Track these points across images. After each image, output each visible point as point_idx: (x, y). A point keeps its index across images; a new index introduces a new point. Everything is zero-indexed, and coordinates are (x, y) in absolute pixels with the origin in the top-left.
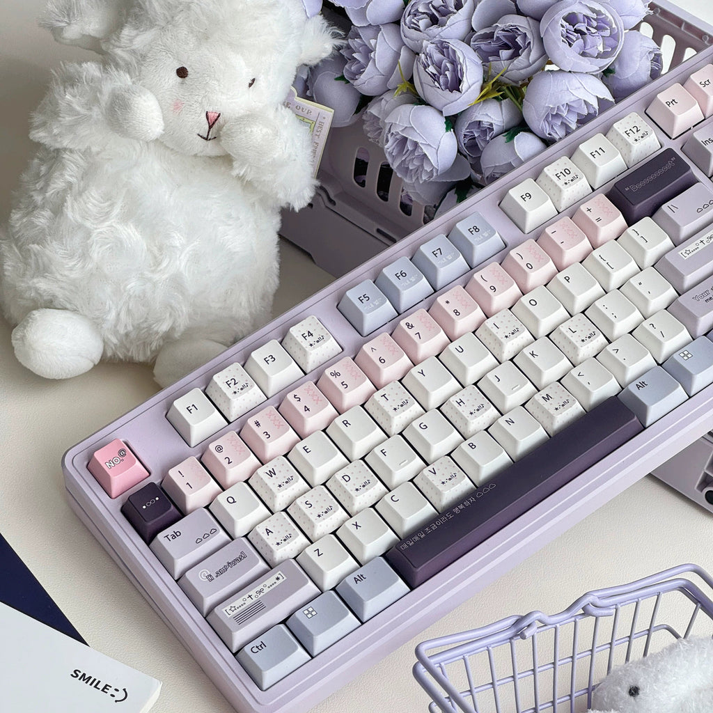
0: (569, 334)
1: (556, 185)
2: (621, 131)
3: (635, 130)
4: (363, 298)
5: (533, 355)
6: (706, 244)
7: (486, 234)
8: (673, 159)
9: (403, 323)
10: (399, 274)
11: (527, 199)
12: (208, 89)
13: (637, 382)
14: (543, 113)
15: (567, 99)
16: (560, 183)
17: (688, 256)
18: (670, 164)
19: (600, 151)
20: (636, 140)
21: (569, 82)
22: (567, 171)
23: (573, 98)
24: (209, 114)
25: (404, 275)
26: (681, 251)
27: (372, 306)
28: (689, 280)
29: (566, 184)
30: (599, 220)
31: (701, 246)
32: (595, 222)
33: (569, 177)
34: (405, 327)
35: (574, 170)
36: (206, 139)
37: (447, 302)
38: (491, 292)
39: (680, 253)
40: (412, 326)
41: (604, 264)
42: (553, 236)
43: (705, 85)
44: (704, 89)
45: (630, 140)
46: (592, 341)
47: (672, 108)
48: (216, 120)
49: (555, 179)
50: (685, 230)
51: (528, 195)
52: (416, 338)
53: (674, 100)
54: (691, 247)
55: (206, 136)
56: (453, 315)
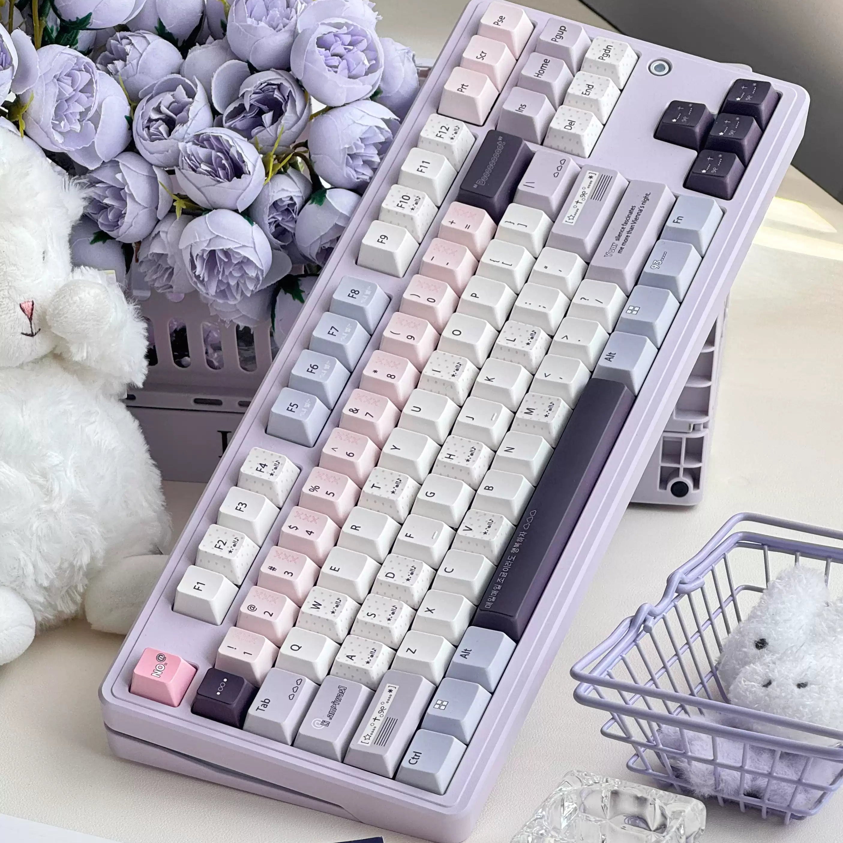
0: (511, 345)
1: (404, 215)
2: (432, 137)
3: (444, 130)
4: (290, 408)
5: (489, 380)
6: (584, 202)
7: (368, 292)
8: (500, 138)
9: (346, 411)
10: (310, 369)
11: (384, 241)
12: (10, 278)
13: (604, 356)
14: (341, 157)
15: (358, 132)
16: (406, 211)
17: (574, 221)
18: (500, 145)
19: (425, 164)
20: (452, 138)
21: (350, 114)
22: (406, 198)
23: (364, 129)
24: (23, 306)
25: (315, 367)
26: (564, 219)
27: (305, 410)
28: (589, 242)
29: (413, 209)
30: (468, 227)
31: (580, 206)
32: (466, 230)
33: (411, 202)
34: (351, 414)
35: (412, 193)
36: (32, 335)
37: (375, 371)
38: (411, 341)
39: (564, 222)
40: (357, 410)
41: (500, 265)
42: (434, 262)
43: (482, 57)
44: (484, 61)
45: (446, 140)
46: (536, 340)
47: (466, 92)
48: (32, 310)
49: (399, 210)
50: (555, 200)
51: (383, 237)
52: (368, 418)
53: (463, 85)
54: (571, 211)
55: (30, 333)
56: (389, 380)
